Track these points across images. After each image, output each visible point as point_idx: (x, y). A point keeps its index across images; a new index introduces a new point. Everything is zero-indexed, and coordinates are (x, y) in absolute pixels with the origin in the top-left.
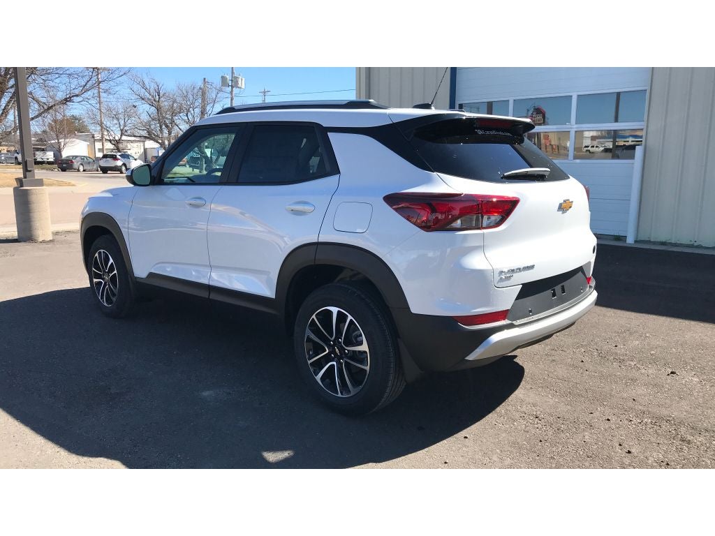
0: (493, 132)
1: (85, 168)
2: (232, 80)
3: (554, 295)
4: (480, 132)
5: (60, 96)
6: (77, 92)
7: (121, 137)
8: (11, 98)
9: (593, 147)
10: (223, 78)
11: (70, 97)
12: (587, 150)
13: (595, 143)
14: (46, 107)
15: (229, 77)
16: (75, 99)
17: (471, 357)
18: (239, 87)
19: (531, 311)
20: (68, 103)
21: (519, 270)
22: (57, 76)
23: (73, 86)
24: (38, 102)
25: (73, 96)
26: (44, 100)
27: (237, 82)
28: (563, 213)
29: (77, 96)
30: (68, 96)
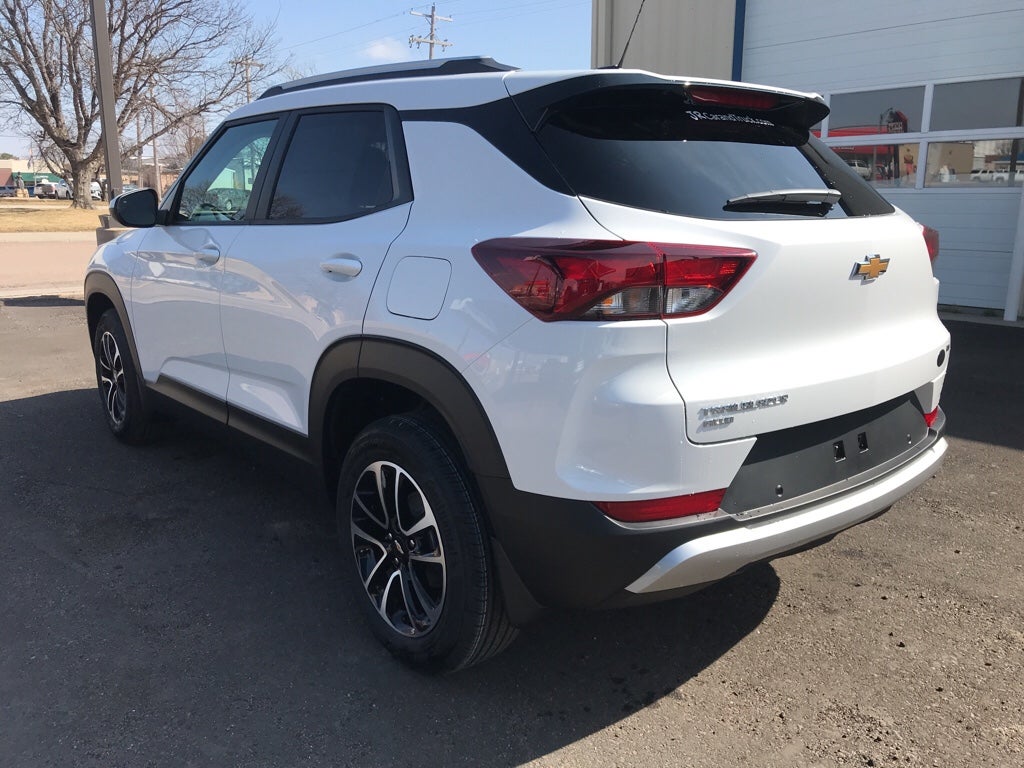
0: (730, 117)
3: (840, 453)
4: (697, 116)
5: (194, 103)
6: (214, 97)
8: (127, 106)
9: (985, 172)
11: (205, 105)
12: (975, 178)
13: (992, 166)
14: (174, 119)
16: (212, 107)
17: (638, 587)
19: (780, 491)
20: (203, 114)
21: (748, 406)
22: (186, 74)
23: (209, 89)
24: (163, 112)
25: (209, 104)
26: (171, 109)
28: (862, 284)
29: (214, 102)
30: (202, 104)
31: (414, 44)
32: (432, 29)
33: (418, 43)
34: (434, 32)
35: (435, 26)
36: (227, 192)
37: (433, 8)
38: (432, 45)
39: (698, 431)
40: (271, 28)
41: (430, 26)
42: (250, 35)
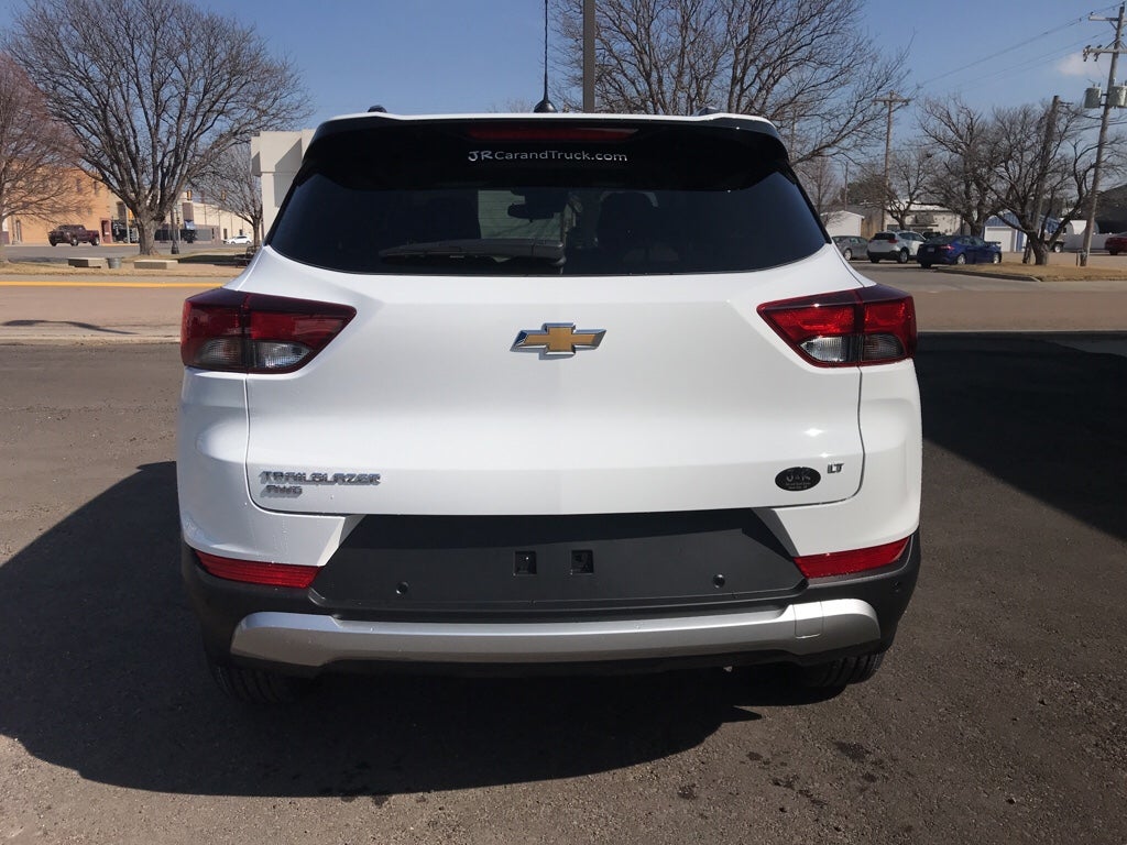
1: (855, 255)
2: (1107, 95)
6: (829, 140)
7: (908, 207)
10: (1091, 93)
15: (1103, 89)
16: (827, 151)
18: (1120, 107)
25: (823, 148)
27: (1117, 97)
29: (829, 146)
31: (1091, 57)
32: (1117, 35)
33: (1097, 54)
34: (1121, 39)
35: (1122, 31)
36: (847, 240)
37: (1122, 9)
38: (1115, 55)
39: (262, 495)
40: (900, 60)
41: (1115, 32)
42: (875, 69)
